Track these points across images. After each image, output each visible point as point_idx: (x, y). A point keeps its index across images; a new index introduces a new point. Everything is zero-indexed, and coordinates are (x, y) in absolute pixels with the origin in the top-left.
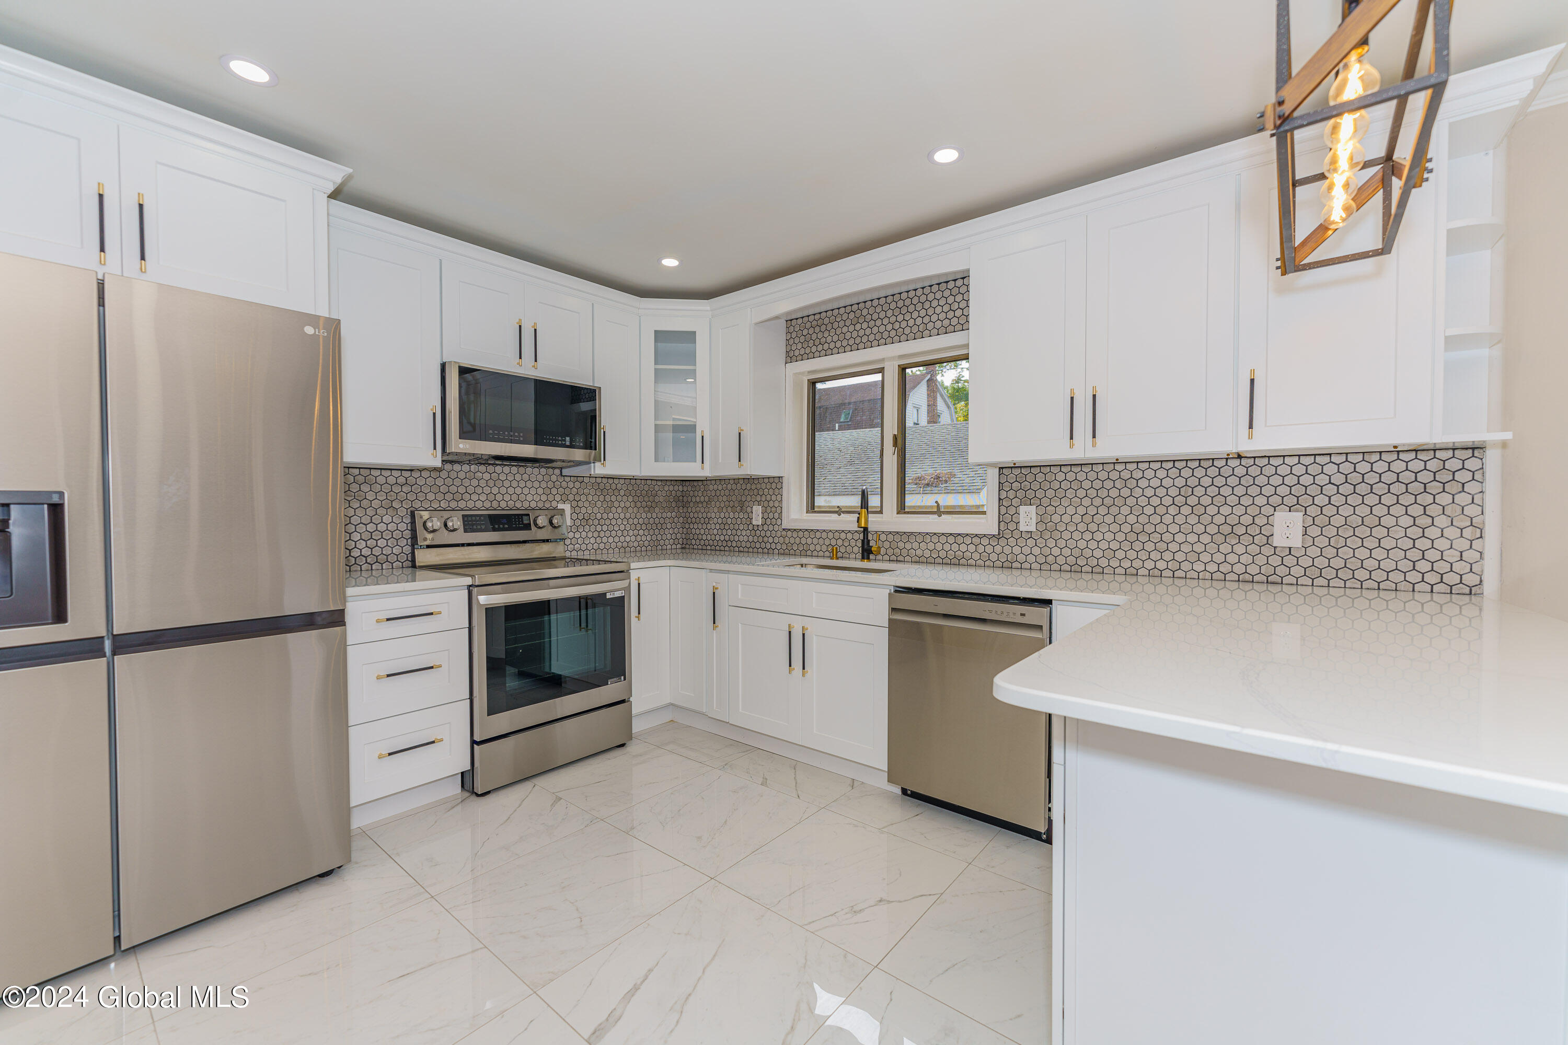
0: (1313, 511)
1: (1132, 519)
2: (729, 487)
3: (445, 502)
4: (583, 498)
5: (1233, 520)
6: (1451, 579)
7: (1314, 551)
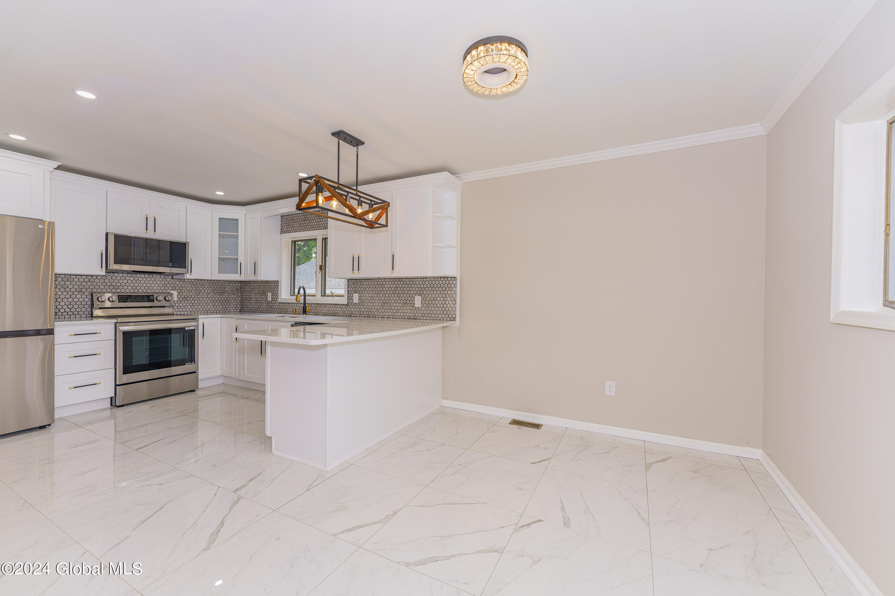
0: (423, 296)
1: (383, 298)
2: (259, 284)
3: (109, 290)
4: (184, 288)
5: (406, 298)
6: (450, 316)
7: (423, 308)
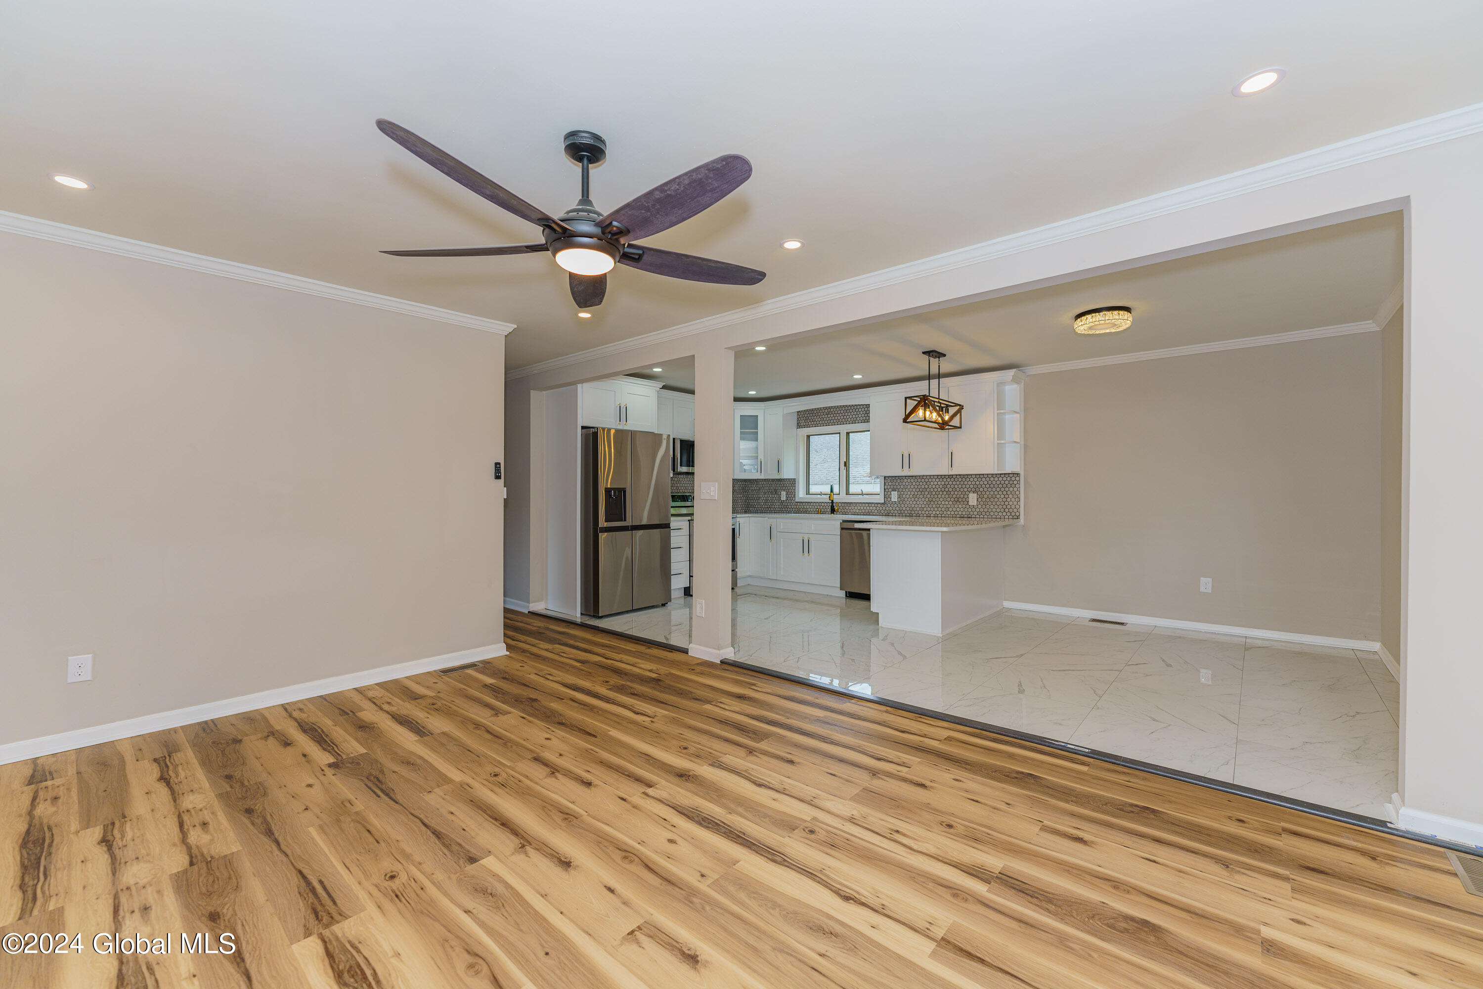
0: (979, 493)
1: (929, 496)
2: (769, 483)
5: (958, 496)
6: (1013, 514)
7: (980, 507)
